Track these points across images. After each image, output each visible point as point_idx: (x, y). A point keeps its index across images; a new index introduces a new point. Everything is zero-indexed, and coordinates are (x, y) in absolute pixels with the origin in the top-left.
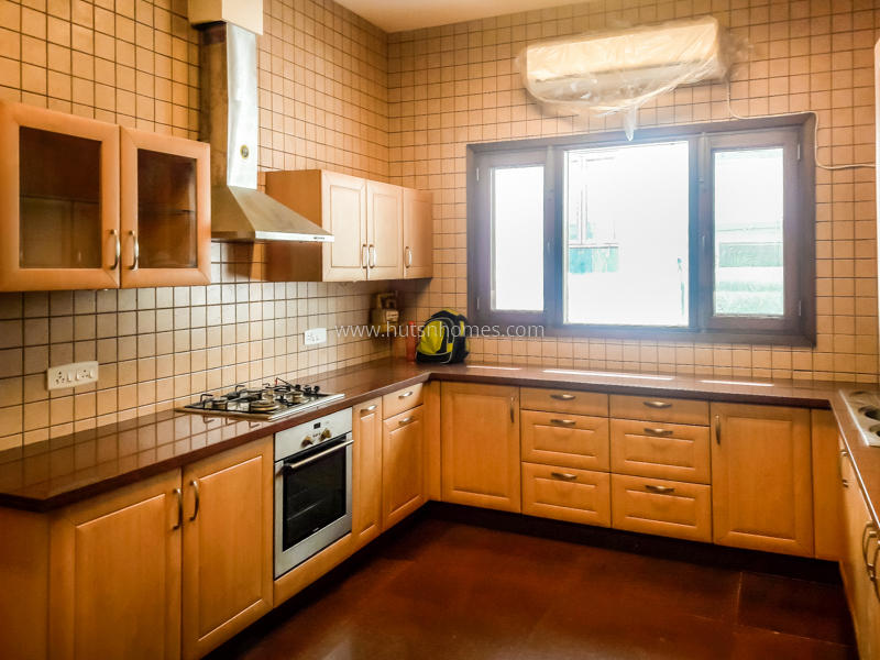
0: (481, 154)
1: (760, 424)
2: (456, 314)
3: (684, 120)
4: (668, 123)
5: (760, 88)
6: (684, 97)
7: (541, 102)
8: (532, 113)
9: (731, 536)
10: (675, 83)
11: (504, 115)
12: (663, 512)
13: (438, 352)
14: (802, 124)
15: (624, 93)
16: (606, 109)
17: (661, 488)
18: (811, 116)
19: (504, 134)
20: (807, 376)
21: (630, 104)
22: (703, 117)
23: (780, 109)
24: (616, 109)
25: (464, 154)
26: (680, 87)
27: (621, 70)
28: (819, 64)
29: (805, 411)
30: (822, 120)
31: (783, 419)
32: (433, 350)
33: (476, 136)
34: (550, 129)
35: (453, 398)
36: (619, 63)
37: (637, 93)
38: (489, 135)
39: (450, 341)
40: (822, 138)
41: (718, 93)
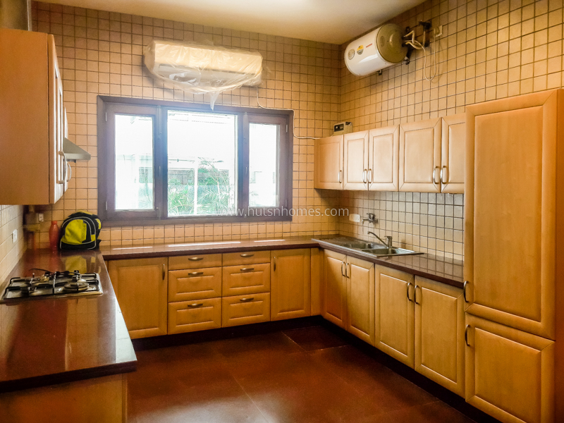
0: (109, 104)
1: (291, 258)
2: (91, 214)
3: (236, 104)
4: (227, 104)
5: (271, 94)
6: (245, 92)
7: (156, 77)
8: (146, 83)
9: (278, 315)
10: (241, 84)
11: (126, 80)
12: (247, 312)
13: (83, 242)
14: (288, 115)
15: (213, 83)
16: (201, 90)
17: (244, 299)
18: (292, 112)
19: (126, 93)
20: (288, 235)
21: (215, 91)
22: (245, 104)
23: (279, 106)
24: (207, 91)
25: (95, 101)
26: (244, 86)
27: (214, 70)
28: (295, 87)
29: (309, 249)
30: (296, 115)
31: (297, 254)
32: (79, 240)
33: (105, 91)
34: (158, 95)
35: (118, 270)
36: (213, 66)
37: (220, 85)
38: (115, 92)
39: (93, 233)
40: (295, 123)
41: (252, 92)
